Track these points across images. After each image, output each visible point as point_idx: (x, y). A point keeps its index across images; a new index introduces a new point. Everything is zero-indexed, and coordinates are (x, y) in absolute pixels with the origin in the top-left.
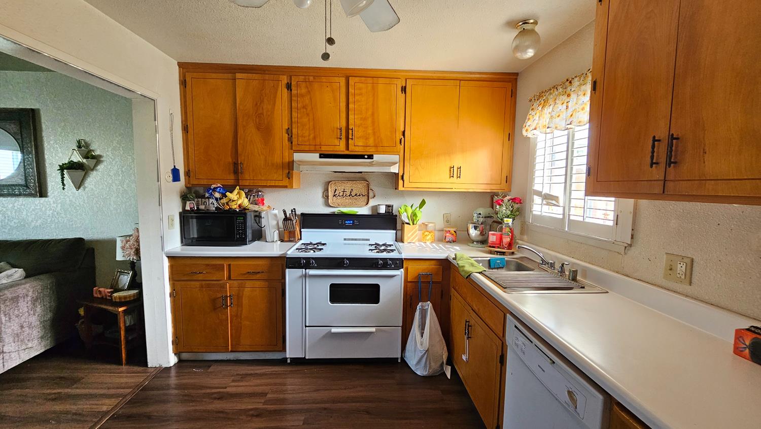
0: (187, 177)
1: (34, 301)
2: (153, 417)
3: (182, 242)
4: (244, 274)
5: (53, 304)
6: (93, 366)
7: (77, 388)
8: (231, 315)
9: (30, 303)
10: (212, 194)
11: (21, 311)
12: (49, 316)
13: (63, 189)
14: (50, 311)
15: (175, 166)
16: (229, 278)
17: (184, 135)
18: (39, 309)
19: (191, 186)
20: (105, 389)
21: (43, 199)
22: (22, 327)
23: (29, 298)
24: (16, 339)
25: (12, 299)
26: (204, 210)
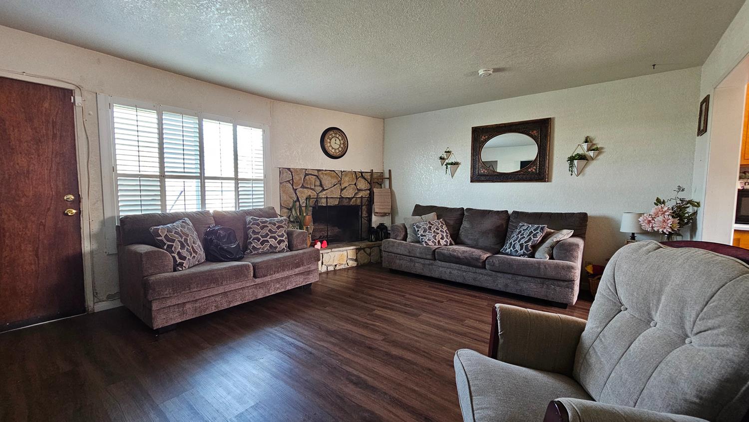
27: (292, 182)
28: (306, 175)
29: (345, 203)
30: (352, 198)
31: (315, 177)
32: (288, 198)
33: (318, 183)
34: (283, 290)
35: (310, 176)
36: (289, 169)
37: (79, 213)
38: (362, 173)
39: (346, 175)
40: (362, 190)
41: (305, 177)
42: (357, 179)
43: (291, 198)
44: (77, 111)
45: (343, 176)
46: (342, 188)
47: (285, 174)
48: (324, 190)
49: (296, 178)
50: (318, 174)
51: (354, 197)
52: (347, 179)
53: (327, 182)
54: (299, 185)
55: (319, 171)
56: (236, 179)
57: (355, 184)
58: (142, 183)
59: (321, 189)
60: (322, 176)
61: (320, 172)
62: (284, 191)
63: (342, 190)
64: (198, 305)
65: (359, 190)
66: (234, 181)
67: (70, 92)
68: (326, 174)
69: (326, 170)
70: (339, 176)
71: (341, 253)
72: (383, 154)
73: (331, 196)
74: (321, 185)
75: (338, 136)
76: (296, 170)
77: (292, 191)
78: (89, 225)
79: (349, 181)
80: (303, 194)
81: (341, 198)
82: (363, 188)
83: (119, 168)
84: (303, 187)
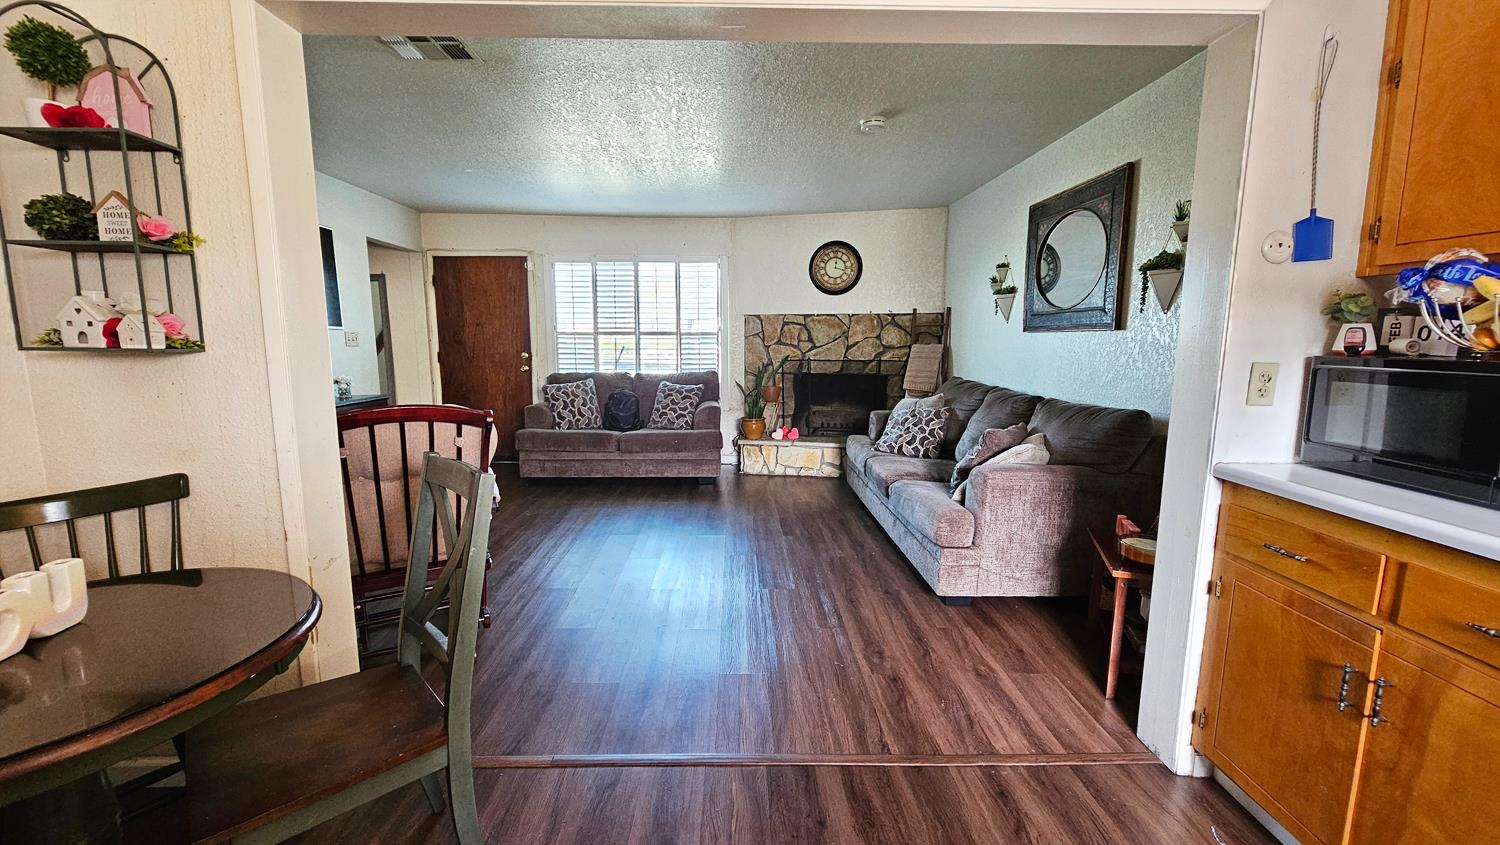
0: (1368, 245)
1: (1036, 506)
2: (1024, 834)
3: (1297, 452)
4: (1456, 627)
5: (1067, 523)
6: (1070, 665)
7: (1014, 681)
8: (1368, 753)
9: (1028, 505)
10: (1419, 292)
11: (1013, 513)
12: (1055, 540)
13: (1142, 310)
14: (1059, 533)
15: (1313, 211)
16: (1392, 616)
17: (1385, 96)
18: (1040, 520)
19: (1376, 272)
20: (1039, 713)
21: (1120, 332)
22: (1011, 541)
23: (1028, 497)
24: (1000, 555)
25: (1003, 490)
26: (1404, 355)
27: (762, 335)
28: (785, 324)
29: (854, 370)
30: (871, 361)
31: (798, 327)
32: (756, 359)
33: (804, 336)
34: (659, 476)
35: (791, 326)
36: (758, 317)
37: (531, 369)
38: (893, 316)
39: (858, 322)
40: (894, 348)
41: (783, 326)
42: (883, 327)
43: (760, 359)
44: (530, 275)
45: (852, 323)
46: (850, 343)
47: (752, 323)
48: (814, 347)
49: (768, 329)
50: (806, 322)
51: (873, 360)
52: (859, 328)
53: (821, 334)
54: (773, 339)
55: (806, 316)
56: (679, 334)
57: (878, 337)
58: (577, 341)
59: (810, 345)
60: (812, 325)
61: (809, 319)
62: (750, 350)
63: (848, 348)
64: (557, 465)
65: (888, 348)
66: (675, 337)
67: (524, 259)
68: (819, 322)
69: (818, 315)
70: (843, 325)
71: (811, 451)
72: (944, 276)
73: (827, 356)
74: (810, 340)
75: (840, 255)
76: (768, 317)
77: (762, 349)
78: (538, 381)
79: (864, 332)
80: (779, 354)
81: (846, 362)
82: (894, 343)
83: (558, 326)
84: (779, 342)
